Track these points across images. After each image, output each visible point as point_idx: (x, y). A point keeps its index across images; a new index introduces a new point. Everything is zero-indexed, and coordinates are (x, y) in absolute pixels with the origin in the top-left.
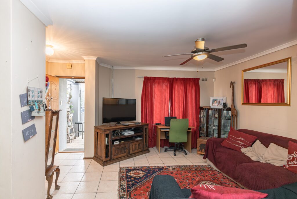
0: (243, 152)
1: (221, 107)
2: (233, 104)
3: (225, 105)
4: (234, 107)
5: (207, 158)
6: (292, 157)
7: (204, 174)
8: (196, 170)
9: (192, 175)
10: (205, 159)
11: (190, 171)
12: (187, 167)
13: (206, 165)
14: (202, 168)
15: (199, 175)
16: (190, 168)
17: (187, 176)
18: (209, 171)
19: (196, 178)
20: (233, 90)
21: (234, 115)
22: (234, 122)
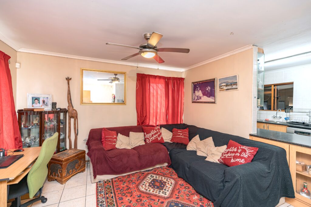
0: (118, 148)
1: (50, 109)
2: (70, 104)
3: (54, 104)
4: (73, 107)
5: (97, 176)
7: (123, 188)
8: (111, 193)
9: (127, 196)
10: (95, 177)
11: (117, 198)
12: (104, 200)
13: (95, 184)
14: (106, 188)
15: (126, 192)
16: (107, 198)
17: (131, 201)
18: (115, 184)
19: (136, 194)
20: (69, 87)
21: (74, 116)
22: (75, 124)
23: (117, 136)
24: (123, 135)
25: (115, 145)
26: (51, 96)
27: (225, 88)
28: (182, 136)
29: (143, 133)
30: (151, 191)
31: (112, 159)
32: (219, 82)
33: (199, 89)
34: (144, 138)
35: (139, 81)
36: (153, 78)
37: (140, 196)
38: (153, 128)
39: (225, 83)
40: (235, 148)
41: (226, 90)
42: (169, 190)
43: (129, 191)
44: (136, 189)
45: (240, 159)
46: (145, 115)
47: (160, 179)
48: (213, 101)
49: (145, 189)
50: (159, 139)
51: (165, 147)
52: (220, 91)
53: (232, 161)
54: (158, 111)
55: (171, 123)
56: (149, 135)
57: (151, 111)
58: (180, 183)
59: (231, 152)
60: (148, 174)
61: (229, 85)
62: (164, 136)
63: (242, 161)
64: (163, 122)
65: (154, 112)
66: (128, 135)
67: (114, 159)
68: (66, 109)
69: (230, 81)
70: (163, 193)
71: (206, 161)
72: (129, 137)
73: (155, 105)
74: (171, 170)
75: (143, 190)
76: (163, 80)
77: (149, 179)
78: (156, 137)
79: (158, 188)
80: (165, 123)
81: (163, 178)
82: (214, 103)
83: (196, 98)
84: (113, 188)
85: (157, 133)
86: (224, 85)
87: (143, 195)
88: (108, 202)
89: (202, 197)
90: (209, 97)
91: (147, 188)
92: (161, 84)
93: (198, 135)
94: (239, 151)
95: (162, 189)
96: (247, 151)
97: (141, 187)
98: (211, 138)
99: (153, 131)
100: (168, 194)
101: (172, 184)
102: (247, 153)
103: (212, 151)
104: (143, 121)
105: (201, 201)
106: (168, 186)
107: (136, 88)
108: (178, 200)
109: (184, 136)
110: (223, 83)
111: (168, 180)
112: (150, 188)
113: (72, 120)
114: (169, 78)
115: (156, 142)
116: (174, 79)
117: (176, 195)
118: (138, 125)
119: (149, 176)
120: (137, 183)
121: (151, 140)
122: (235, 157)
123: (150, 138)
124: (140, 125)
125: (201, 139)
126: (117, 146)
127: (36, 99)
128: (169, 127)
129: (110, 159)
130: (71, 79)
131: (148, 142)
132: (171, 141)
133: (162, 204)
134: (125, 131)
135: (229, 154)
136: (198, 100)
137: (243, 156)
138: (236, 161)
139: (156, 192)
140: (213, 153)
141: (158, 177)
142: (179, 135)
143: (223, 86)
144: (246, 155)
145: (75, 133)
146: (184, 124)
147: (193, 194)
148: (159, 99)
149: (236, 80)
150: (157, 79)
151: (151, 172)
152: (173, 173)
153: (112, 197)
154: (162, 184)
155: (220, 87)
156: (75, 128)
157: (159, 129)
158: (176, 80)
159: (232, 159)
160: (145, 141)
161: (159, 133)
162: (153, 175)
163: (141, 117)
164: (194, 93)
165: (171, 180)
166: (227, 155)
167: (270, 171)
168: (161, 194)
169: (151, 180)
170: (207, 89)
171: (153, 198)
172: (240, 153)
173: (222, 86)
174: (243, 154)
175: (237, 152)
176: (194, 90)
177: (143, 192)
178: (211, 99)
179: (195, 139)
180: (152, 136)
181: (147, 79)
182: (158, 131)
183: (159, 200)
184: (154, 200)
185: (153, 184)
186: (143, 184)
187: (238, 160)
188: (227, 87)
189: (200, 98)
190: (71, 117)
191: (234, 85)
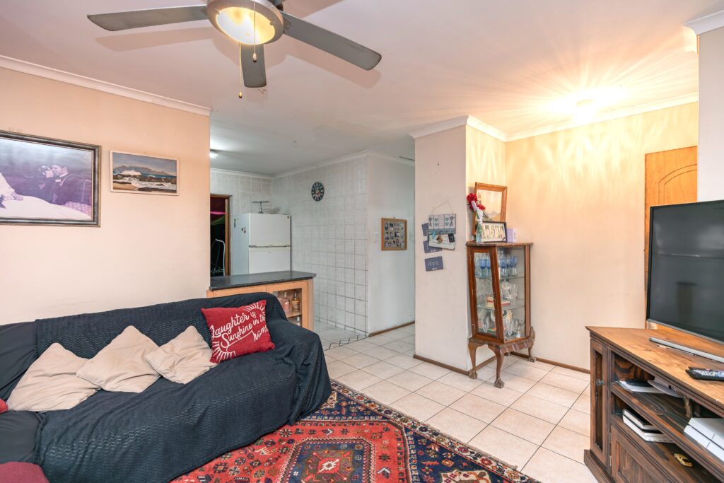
27: (136, 183)
32: (115, 161)
39: (136, 169)
41: (140, 189)
48: (85, 217)
52: (114, 188)
53: (256, 337)
59: (242, 325)
61: (152, 178)
69: (156, 170)
82: (91, 224)
86: (135, 177)
90: (60, 203)
94: (253, 315)
96: (261, 310)
102: (263, 313)
110: (130, 169)
122: (256, 329)
135: (240, 330)
137: (262, 319)
143: (129, 176)
144: (264, 316)
149: (175, 170)
170: (50, 174)
172: (258, 318)
173: (124, 176)
174: (261, 316)
175: (251, 319)
187: (263, 330)
188: (144, 183)
191: (167, 181)
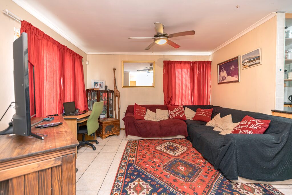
0: (145, 119)
1: (103, 89)
2: (115, 87)
3: (106, 87)
4: (117, 89)
5: (128, 136)
6: (174, 112)
7: (145, 145)
8: (136, 147)
9: (145, 150)
10: (127, 136)
11: (138, 149)
12: (130, 149)
13: (128, 141)
14: (133, 144)
15: (146, 148)
16: (132, 148)
17: (147, 153)
18: (140, 143)
19: (152, 150)
20: (115, 75)
21: (118, 96)
22: (118, 101)
23: (146, 111)
24: (151, 111)
25: (144, 117)
26: (104, 81)
27: (248, 64)
28: (203, 114)
29: (168, 111)
30: (165, 150)
31: (139, 125)
32: (242, 59)
33: (224, 69)
34: (168, 115)
35: (165, 67)
36: (178, 64)
37: (155, 151)
38: (177, 106)
39: (247, 59)
40: (246, 121)
41: (249, 66)
42: (179, 153)
43: (149, 148)
44: (153, 148)
45: (248, 131)
46: (170, 96)
47: (176, 145)
48: (237, 79)
49: (160, 149)
50: (181, 116)
51: (185, 123)
52: (243, 68)
53: (240, 132)
54: (184, 93)
55: (196, 105)
56: (172, 112)
57: (177, 93)
58: (192, 150)
59: (242, 125)
60: (167, 141)
61: (252, 60)
62: (187, 115)
63: (249, 133)
64: (189, 103)
65: (179, 94)
66: (155, 111)
67: (141, 126)
68: (113, 90)
69: (253, 56)
70: (173, 153)
71: (220, 134)
72: (155, 112)
73: (180, 87)
74: (189, 142)
75: (159, 149)
76: (188, 65)
77: (166, 144)
78: (178, 114)
79: (171, 150)
80: (191, 104)
81: (179, 145)
82: (237, 81)
83: (222, 79)
84: (138, 144)
85: (180, 110)
86: (247, 62)
87: (157, 151)
88: (131, 150)
89: (207, 162)
90: (233, 76)
91: (162, 149)
92: (186, 69)
93: (220, 113)
94: (249, 123)
95: (174, 151)
96: (257, 123)
97: (157, 147)
98: (230, 115)
99: (176, 109)
100: (177, 154)
101: (184, 150)
102: (256, 125)
103: (227, 126)
104: (169, 101)
105: (204, 163)
106: (180, 150)
107: (163, 73)
108: (184, 159)
109: (206, 114)
110: (246, 60)
111: (182, 147)
112: (165, 149)
113: (117, 98)
114: (194, 63)
115: (178, 118)
116: (200, 63)
117: (184, 156)
118: (165, 104)
119: (168, 143)
120: (156, 145)
121: (174, 116)
122: (243, 129)
123: (173, 115)
124: (166, 104)
125: (222, 116)
126: (145, 118)
127: (96, 83)
128: (193, 108)
129: (137, 125)
130: (115, 69)
131: (171, 118)
132: (192, 119)
133: (168, 159)
134: (153, 108)
135: (239, 126)
136: (223, 80)
137: (251, 128)
138: (244, 132)
139: (168, 152)
140: (228, 128)
141: (174, 144)
142: (201, 113)
143: (246, 62)
144: (255, 127)
145: (119, 107)
146: (210, 105)
147: (200, 159)
148: (184, 82)
149: (259, 53)
150: (182, 65)
151: (171, 140)
152: (189, 144)
153: (135, 149)
154: (176, 148)
155: (243, 64)
156: (118, 104)
157: (182, 108)
158: (202, 64)
159: (240, 131)
160: (169, 117)
161: (181, 111)
162: (171, 143)
163: (167, 97)
164: (220, 74)
165: (185, 147)
166: (237, 128)
167: (278, 142)
168: (172, 153)
169: (167, 145)
170: (231, 69)
171: (164, 154)
172: (249, 125)
173: (245, 63)
174: (252, 126)
175: (247, 124)
176: (220, 72)
177: (158, 150)
178: (234, 78)
179: (216, 117)
180: (175, 113)
181: (173, 65)
182: (180, 109)
183: (168, 156)
184: (164, 156)
185: (167, 147)
186: (160, 146)
187: (245, 131)
188: (250, 63)
189: (225, 78)
190: (116, 96)
191: (257, 59)
